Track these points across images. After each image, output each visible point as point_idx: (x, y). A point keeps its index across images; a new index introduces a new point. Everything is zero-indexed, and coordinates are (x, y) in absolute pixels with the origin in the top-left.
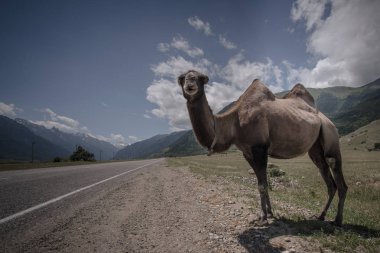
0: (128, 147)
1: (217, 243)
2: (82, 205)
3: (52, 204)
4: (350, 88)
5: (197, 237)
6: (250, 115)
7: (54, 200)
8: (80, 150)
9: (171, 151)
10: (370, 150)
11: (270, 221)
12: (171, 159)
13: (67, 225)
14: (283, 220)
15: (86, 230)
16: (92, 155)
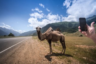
0: (23, 33)
1: (41, 57)
2: (15, 49)
3: (9, 49)
4: (75, 22)
5: (38, 56)
6: (48, 34)
7: (9, 48)
8: (11, 34)
9: (33, 35)
10: (79, 36)
11: (51, 53)
12: (33, 37)
13: (14, 53)
14: (54, 53)
15: (18, 55)
16: (14, 35)
